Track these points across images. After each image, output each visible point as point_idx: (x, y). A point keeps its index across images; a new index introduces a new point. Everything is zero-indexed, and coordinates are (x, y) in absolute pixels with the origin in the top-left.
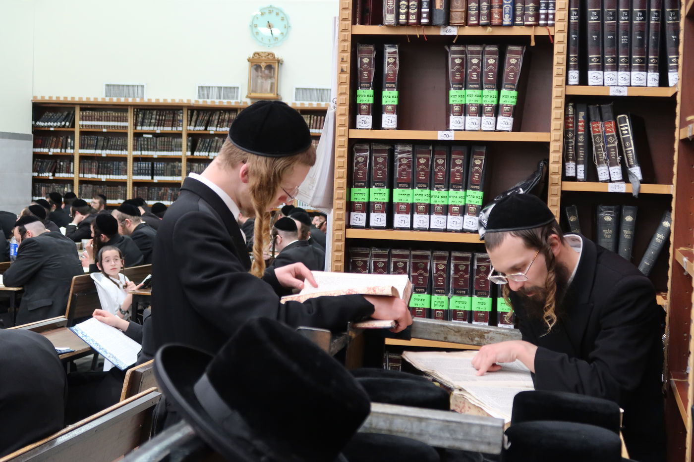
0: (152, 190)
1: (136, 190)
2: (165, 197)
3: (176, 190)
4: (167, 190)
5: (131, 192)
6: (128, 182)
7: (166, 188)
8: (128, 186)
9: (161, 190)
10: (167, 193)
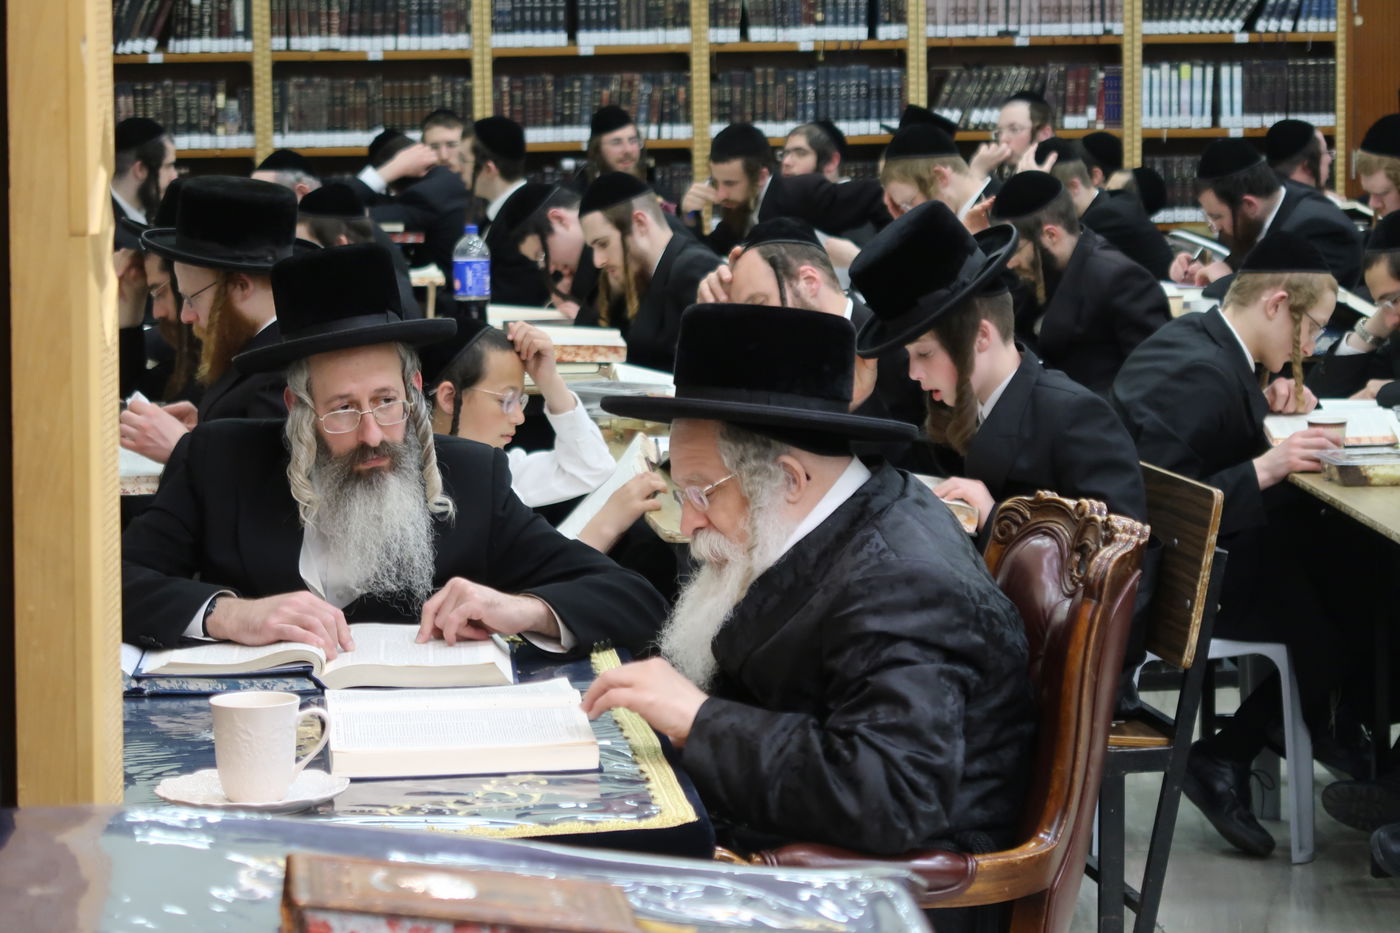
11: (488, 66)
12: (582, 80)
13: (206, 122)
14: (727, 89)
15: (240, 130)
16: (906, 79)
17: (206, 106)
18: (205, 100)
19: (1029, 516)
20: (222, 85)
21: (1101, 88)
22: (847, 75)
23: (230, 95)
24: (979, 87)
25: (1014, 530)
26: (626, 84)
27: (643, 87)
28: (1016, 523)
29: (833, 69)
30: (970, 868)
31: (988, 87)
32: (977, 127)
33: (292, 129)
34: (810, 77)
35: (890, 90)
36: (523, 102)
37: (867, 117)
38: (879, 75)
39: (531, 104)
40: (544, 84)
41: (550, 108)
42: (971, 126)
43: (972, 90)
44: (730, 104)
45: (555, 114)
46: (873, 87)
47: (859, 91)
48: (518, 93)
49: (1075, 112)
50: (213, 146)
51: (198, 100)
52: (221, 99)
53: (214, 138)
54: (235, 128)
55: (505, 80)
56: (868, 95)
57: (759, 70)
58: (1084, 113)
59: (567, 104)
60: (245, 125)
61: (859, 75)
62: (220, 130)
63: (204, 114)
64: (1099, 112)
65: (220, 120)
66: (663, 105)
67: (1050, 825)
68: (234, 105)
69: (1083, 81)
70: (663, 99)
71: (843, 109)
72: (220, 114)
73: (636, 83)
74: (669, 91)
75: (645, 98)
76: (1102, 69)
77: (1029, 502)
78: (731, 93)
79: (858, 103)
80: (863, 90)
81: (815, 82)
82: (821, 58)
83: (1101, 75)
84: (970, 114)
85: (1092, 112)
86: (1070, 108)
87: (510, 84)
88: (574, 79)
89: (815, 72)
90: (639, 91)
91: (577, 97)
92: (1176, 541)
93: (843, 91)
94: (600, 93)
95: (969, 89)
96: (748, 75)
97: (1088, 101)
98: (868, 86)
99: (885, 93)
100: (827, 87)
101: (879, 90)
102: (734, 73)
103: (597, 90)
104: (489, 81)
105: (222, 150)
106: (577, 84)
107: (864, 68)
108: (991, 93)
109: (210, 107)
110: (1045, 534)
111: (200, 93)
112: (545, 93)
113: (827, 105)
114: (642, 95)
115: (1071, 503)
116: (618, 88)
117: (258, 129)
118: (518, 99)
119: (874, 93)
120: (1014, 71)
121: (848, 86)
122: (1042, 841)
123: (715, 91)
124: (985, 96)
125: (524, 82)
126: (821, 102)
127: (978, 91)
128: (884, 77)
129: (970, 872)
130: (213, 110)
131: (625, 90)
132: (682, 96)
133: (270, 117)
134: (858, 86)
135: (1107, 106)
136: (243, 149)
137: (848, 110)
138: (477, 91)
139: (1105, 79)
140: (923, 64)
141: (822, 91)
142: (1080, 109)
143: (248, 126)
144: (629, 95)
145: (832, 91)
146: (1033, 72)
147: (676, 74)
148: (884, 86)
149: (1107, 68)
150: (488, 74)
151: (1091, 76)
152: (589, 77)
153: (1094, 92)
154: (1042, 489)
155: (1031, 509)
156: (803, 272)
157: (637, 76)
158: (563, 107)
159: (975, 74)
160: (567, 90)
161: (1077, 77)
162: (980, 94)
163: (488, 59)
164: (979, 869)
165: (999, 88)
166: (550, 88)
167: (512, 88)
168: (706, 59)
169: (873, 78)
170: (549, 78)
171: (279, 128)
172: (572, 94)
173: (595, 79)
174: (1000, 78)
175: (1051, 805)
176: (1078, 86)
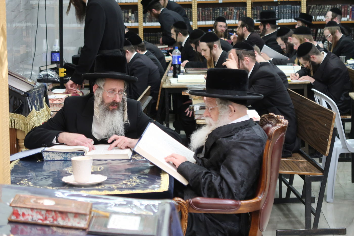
0: (217, 11)
1: (200, 11)
2: (230, 16)
3: (241, 9)
4: (232, 10)
5: (196, 13)
6: (193, 4)
7: (231, 8)
8: (193, 7)
9: (225, 10)
10: (233, 13)
11: (196, 6)
12: (219, 9)
13: (126, 20)
14: (256, 11)
15: (135, 22)
16: (301, 8)
17: (126, 16)
18: (126, 14)
19: (267, 119)
20: (130, 11)
21: (351, 10)
22: (286, 8)
23: (132, 13)
24: (319, 10)
25: (264, 123)
26: (230, 10)
27: (235, 11)
28: (265, 121)
29: (282, 6)
30: (239, 204)
31: (321, 10)
32: (318, 21)
33: (147, 21)
34: (277, 8)
35: (297, 11)
36: (205, 15)
37: (291, 18)
38: (294, 7)
39: (207, 15)
40: (210, 10)
41: (212, 16)
42: (317, 20)
43: (317, 11)
44: (256, 15)
45: (213, 17)
46: (293, 10)
47: (289, 11)
48: (204, 12)
49: (344, 17)
50: (128, 26)
51: (124, 14)
52: (130, 14)
53: (128, 24)
54: (134, 21)
55: (200, 9)
56: (291, 12)
57: (264, 6)
58: (346, 17)
59: (216, 15)
60: (136, 20)
61: (289, 7)
62: (130, 22)
63: (126, 18)
64: (350, 17)
65: (130, 19)
66: (240, 15)
67: (261, 194)
68: (133, 15)
69: (346, 9)
70: (240, 13)
71: (285, 16)
72: (130, 17)
73: (233, 9)
74: (241, 12)
75: (235, 13)
76: (351, 6)
77: (268, 116)
78: (257, 12)
79: (289, 15)
80: (290, 11)
81: (278, 9)
82: (279, 3)
83: (351, 7)
84: (317, 17)
85: (348, 16)
86: (343, 16)
87: (202, 10)
88: (217, 9)
89: (278, 7)
90: (233, 11)
91: (218, 13)
92: (326, 125)
93: (285, 11)
94: (224, 12)
95: (316, 11)
96: (261, 8)
97: (347, 14)
98: (291, 10)
99: (296, 12)
100: (281, 10)
101: (294, 11)
102: (257, 7)
103: (223, 11)
104: (196, 9)
105: (130, 26)
106: (218, 10)
107: (290, 6)
108: (322, 12)
109: (127, 16)
110: (270, 124)
111: (125, 13)
112: (210, 12)
113: (281, 15)
114: (234, 12)
115: (276, 116)
116: (228, 11)
117: (139, 21)
118: (204, 14)
119: (293, 12)
120: (328, 6)
121: (286, 10)
122: (259, 198)
123: (253, 11)
124: (320, 12)
125: (205, 9)
126: (280, 14)
127: (318, 11)
128: (296, 8)
129: (239, 205)
130: (128, 17)
131: (230, 11)
132: (245, 13)
133: (142, 18)
134: (289, 10)
135: (352, 15)
136: (136, 26)
137: (286, 16)
138: (193, 12)
139: (352, 8)
140: (305, 5)
141: (280, 11)
142: (345, 16)
143: (137, 21)
144: (231, 12)
145: (282, 11)
146: (333, 7)
147: (243, 7)
148: (296, 10)
149: (352, 5)
150: (196, 7)
151: (348, 7)
152: (221, 8)
153: (349, 11)
154: (270, 113)
155: (268, 118)
156: (245, 59)
157: (233, 8)
158: (215, 16)
159: (318, 7)
160: (216, 11)
161: (345, 8)
162: (319, 12)
163: (196, 4)
164: (241, 204)
165: (324, 11)
166: (212, 11)
167: (202, 11)
168: (251, 4)
169: (293, 8)
170: (211, 8)
171: (144, 21)
172: (217, 12)
173: (223, 8)
174: (324, 8)
175: (261, 190)
176: (345, 10)
